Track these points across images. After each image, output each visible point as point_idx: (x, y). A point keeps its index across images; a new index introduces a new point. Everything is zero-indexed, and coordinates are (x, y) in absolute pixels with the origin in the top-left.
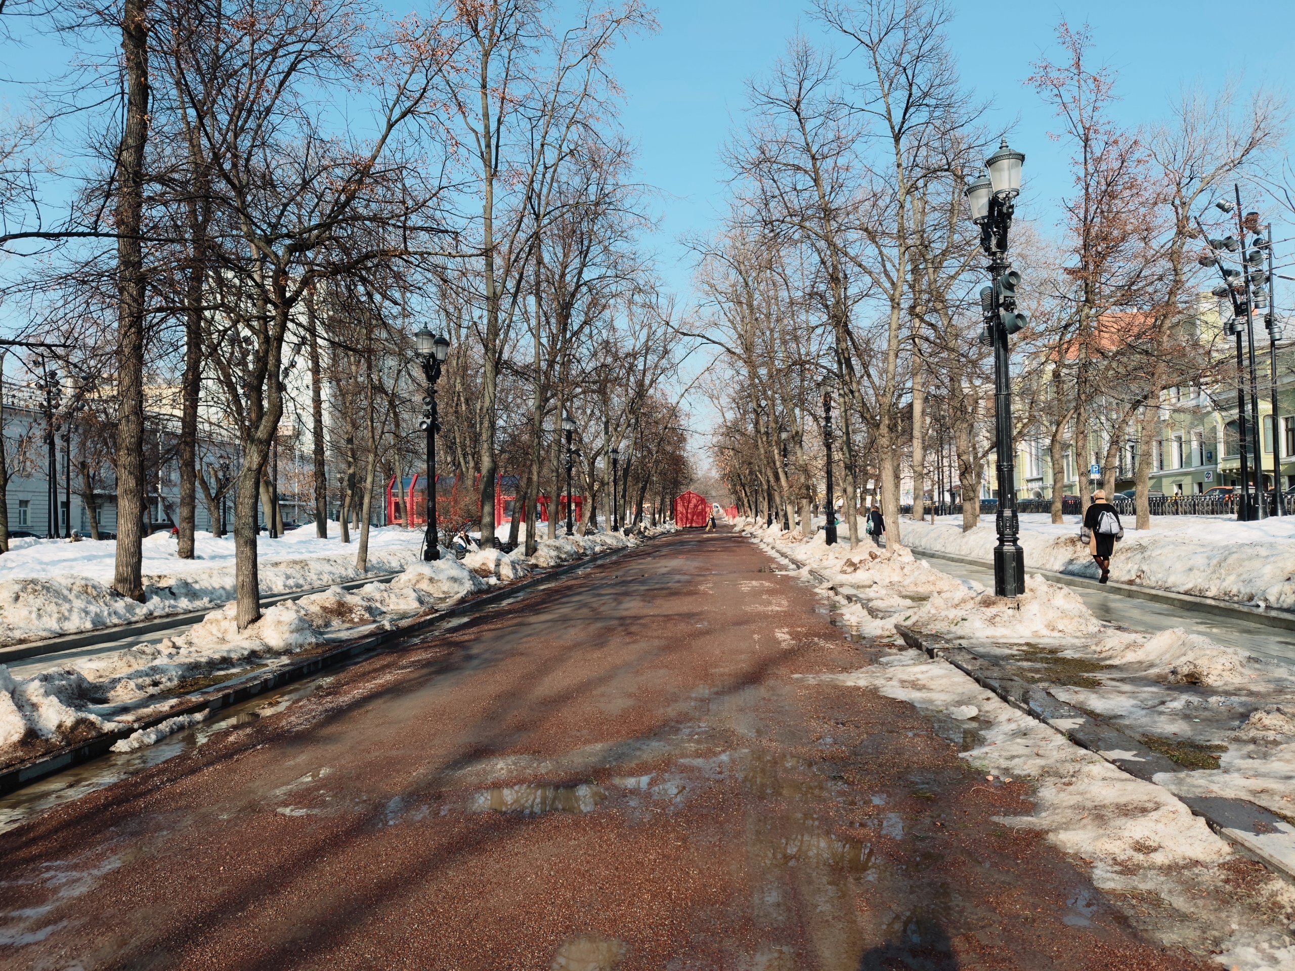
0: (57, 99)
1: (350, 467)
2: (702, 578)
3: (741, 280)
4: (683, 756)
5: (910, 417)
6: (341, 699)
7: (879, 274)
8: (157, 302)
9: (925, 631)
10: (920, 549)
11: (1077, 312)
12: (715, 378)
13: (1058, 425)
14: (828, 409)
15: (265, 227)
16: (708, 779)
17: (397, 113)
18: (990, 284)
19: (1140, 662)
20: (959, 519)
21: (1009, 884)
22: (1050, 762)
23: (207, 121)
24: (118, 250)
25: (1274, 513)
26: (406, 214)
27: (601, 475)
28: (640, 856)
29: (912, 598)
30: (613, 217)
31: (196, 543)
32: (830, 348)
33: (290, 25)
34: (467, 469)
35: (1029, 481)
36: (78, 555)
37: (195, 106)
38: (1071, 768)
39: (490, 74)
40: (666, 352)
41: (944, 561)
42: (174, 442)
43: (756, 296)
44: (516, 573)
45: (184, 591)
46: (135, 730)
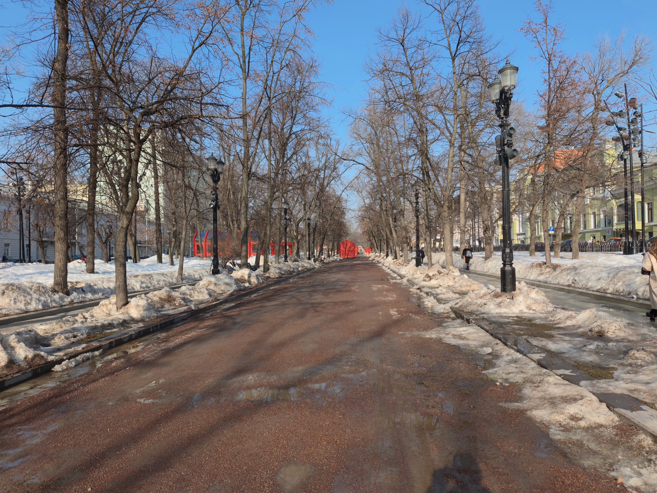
0: (21, 36)
1: (174, 227)
2: (353, 284)
3: (373, 132)
4: (343, 373)
5: (459, 202)
6: (169, 344)
7: (444, 129)
8: (74, 141)
9: (465, 310)
11: (544, 149)
13: (533, 206)
14: (417, 198)
15: (129, 103)
16: (356, 385)
17: (197, 44)
18: (500, 134)
19: (574, 326)
20: (483, 254)
21: (507, 437)
22: (529, 375)
24: (54, 114)
25: (641, 251)
26: (201, 96)
27: (302, 231)
28: (321, 423)
29: (459, 294)
30: (308, 99)
31: (95, 266)
32: (419, 167)
34: (234, 228)
35: (518, 235)
36: (35, 272)
37: (93, 41)
38: (538, 378)
39: (245, 25)
40: (335, 168)
41: (475, 275)
43: (381, 140)
44: (258, 281)
45: (89, 289)
46: (64, 360)
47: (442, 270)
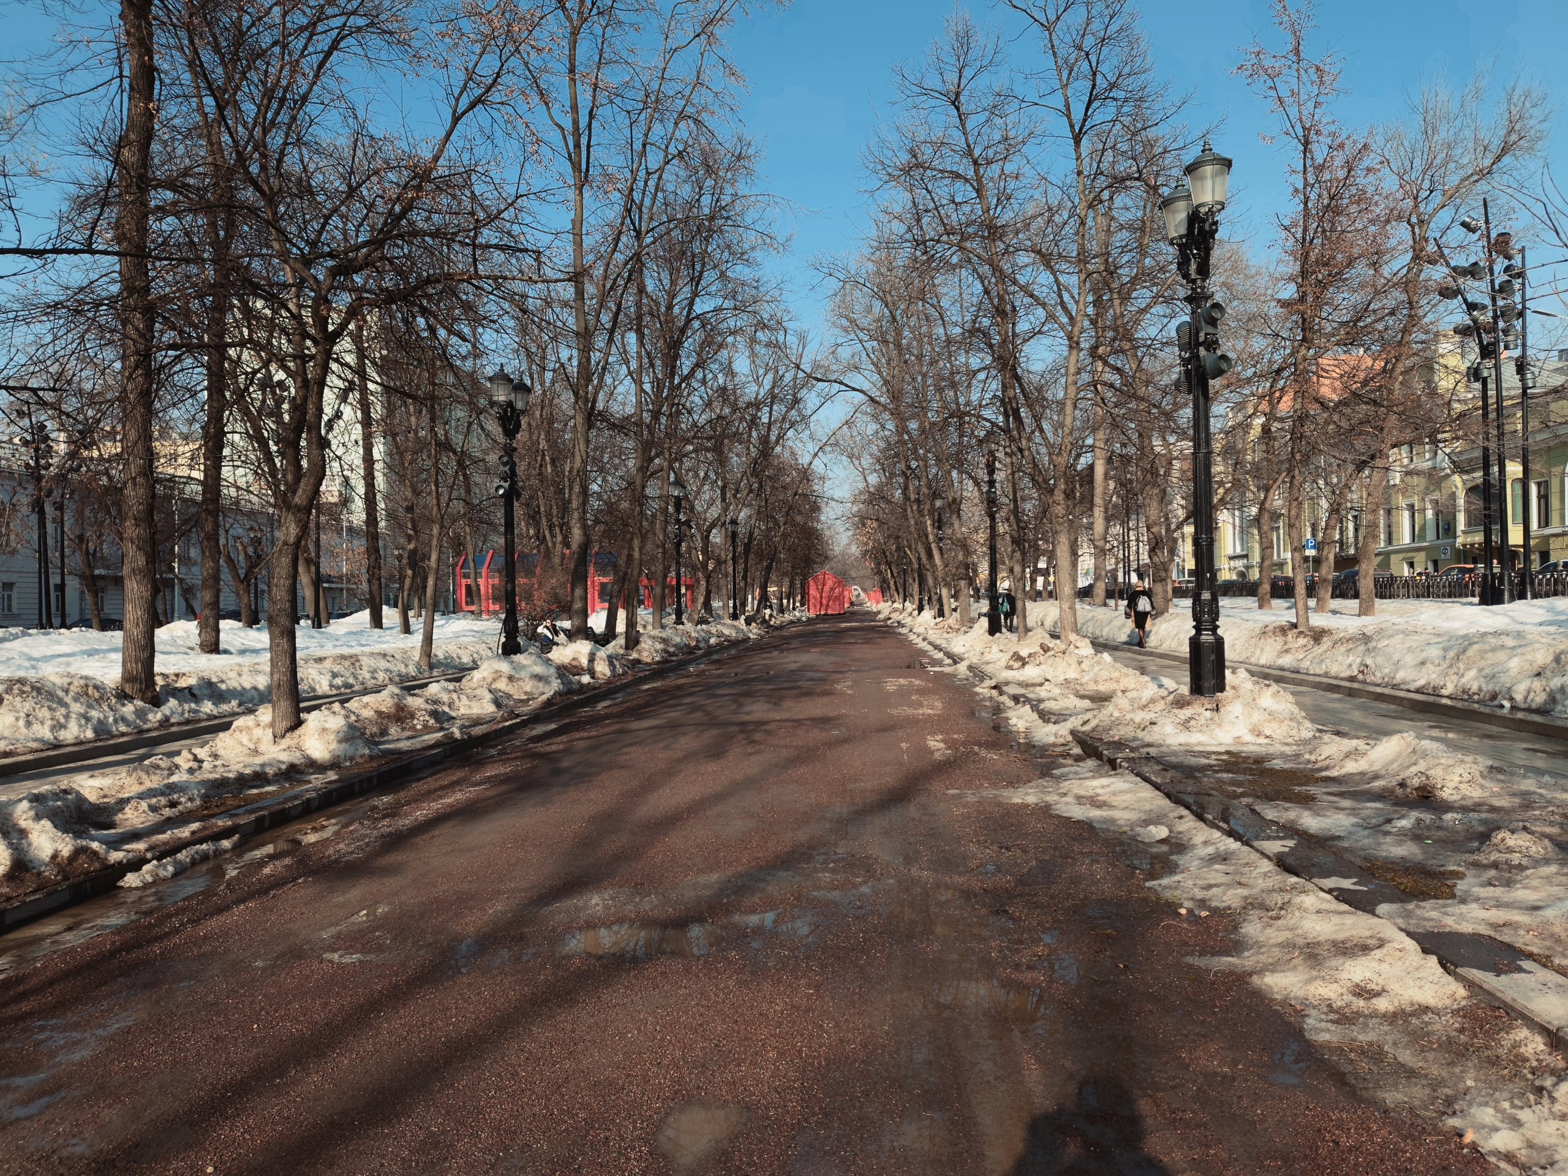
0: (39, 83)
1: (409, 542)
2: (838, 676)
3: (887, 313)
4: (816, 887)
5: (1091, 482)
6: (401, 823)
7: (1054, 306)
8: (170, 336)
9: (1106, 738)
10: (1101, 640)
11: (1292, 354)
13: (1267, 491)
14: (991, 471)
15: (302, 245)
16: (846, 915)
18: (1187, 318)
19: (1363, 774)
21: (1205, 1036)
22: (1255, 891)
24: (120, 273)
25: (1522, 596)
26: (475, 228)
27: (717, 551)
28: (764, 1007)
29: (1092, 699)
30: (731, 234)
31: (222, 635)
32: (995, 397)
34: (554, 544)
35: (1232, 558)
36: (76, 649)
37: (213, 95)
38: (1279, 899)
39: (580, 58)
40: (796, 401)
41: (1129, 654)
43: (906, 333)
44: (614, 670)
45: (207, 692)
46: (148, 861)
47: (1052, 643)
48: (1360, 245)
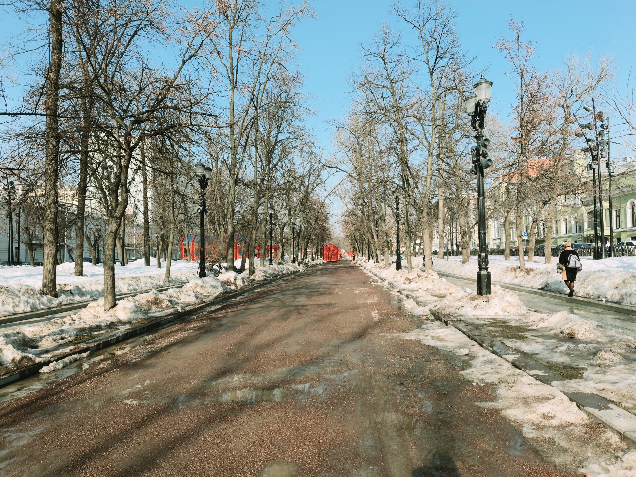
0: (16, 46)
1: (161, 230)
2: (335, 286)
3: (356, 141)
4: (326, 374)
5: (437, 208)
6: (156, 346)
7: (423, 138)
8: (66, 147)
9: (444, 312)
10: (442, 272)
11: (517, 158)
12: (343, 188)
13: (508, 213)
14: (398, 204)
15: (120, 111)
16: (338, 385)
17: (187, 56)
18: (476, 144)
19: (546, 328)
20: (460, 258)
21: (483, 435)
22: (503, 376)
23: (92, 58)
24: (46, 122)
25: (610, 256)
26: (191, 106)
27: (287, 235)
28: (304, 423)
29: (438, 297)
30: (294, 109)
31: (84, 268)
32: (399, 174)
33: (134, 12)
34: (220, 232)
35: (494, 240)
36: (24, 274)
37: (86, 51)
38: (513, 379)
39: (233, 38)
40: (319, 175)
41: (453, 278)
42: (73, 217)
43: (363, 148)
44: (244, 284)
45: (77, 292)
46: (52, 362)
47: (422, 273)
48: (544, 116)
